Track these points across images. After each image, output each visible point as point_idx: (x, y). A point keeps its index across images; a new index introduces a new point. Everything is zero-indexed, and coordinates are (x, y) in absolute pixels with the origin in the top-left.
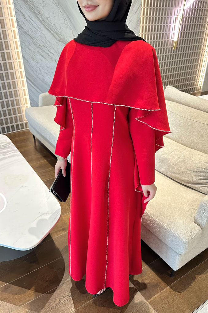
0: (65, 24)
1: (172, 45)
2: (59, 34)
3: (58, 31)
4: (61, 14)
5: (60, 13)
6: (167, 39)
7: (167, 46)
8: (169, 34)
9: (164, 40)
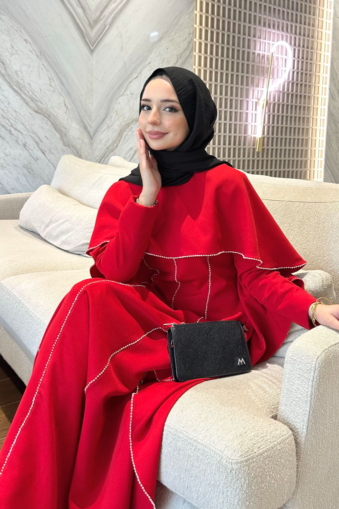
0: (51, 85)
1: (254, 145)
2: (36, 100)
3: (36, 96)
4: (44, 70)
5: (43, 67)
6: (245, 133)
7: (244, 145)
8: (246, 126)
9: (237, 134)
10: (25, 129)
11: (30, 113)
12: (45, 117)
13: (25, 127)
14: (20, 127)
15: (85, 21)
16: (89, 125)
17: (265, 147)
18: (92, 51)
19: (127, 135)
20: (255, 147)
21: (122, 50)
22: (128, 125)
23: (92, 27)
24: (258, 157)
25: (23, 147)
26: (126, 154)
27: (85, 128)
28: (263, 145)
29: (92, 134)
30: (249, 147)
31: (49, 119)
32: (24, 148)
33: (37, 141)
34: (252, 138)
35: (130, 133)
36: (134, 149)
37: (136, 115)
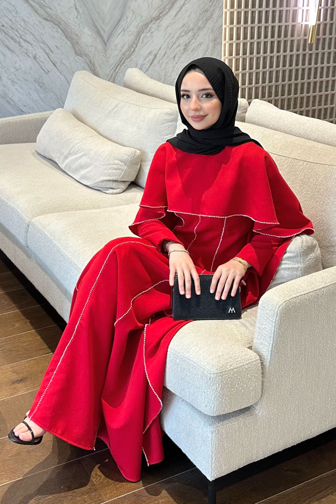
2: (45, 6)
3: (45, 2)
6: (293, 21)
7: (292, 35)
8: (295, 12)
9: (283, 23)
10: (34, 39)
11: (40, 22)
12: (55, 24)
13: (35, 38)
14: (29, 38)
16: (102, 28)
17: (321, 36)
20: (307, 38)
22: (146, 25)
24: (311, 49)
25: (33, 59)
26: (145, 59)
27: (98, 33)
28: (318, 34)
29: (106, 40)
30: (299, 38)
31: (59, 27)
32: (34, 61)
33: (47, 52)
34: (303, 26)
35: (148, 35)
36: (153, 53)
37: (156, 12)
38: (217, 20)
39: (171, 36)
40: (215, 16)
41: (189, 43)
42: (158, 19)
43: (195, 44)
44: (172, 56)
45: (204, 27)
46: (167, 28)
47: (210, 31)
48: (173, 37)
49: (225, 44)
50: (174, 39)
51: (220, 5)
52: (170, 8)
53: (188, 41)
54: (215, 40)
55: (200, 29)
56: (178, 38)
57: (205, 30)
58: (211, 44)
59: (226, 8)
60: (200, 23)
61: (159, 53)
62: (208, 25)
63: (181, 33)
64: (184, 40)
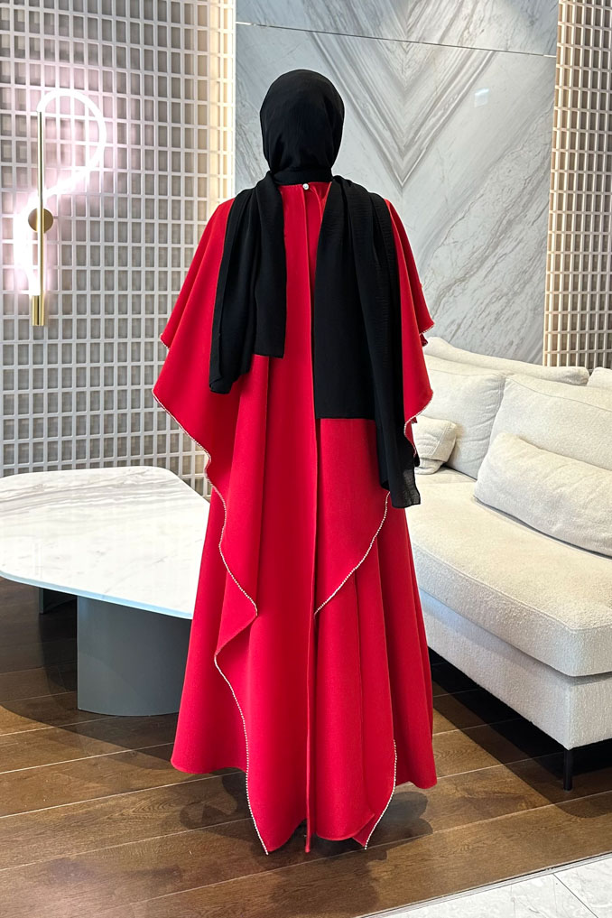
15: (393, 147)
18: (402, 188)
19: (448, 302)
21: (443, 182)
22: (449, 287)
23: (402, 155)
26: (446, 330)
35: (451, 300)
36: (457, 322)
37: (461, 272)
38: (538, 284)
39: (479, 302)
40: (535, 279)
41: (502, 311)
42: (463, 281)
43: (508, 314)
44: (480, 327)
45: (521, 292)
46: (475, 291)
47: (528, 298)
48: (482, 303)
49: (548, 315)
50: (483, 306)
51: (542, 266)
52: (479, 268)
53: (500, 309)
54: (535, 309)
55: (515, 294)
56: (487, 305)
57: (523, 296)
58: (530, 314)
59: (549, 270)
60: (516, 287)
61: (465, 321)
62: (526, 291)
63: (491, 299)
64: (496, 307)
